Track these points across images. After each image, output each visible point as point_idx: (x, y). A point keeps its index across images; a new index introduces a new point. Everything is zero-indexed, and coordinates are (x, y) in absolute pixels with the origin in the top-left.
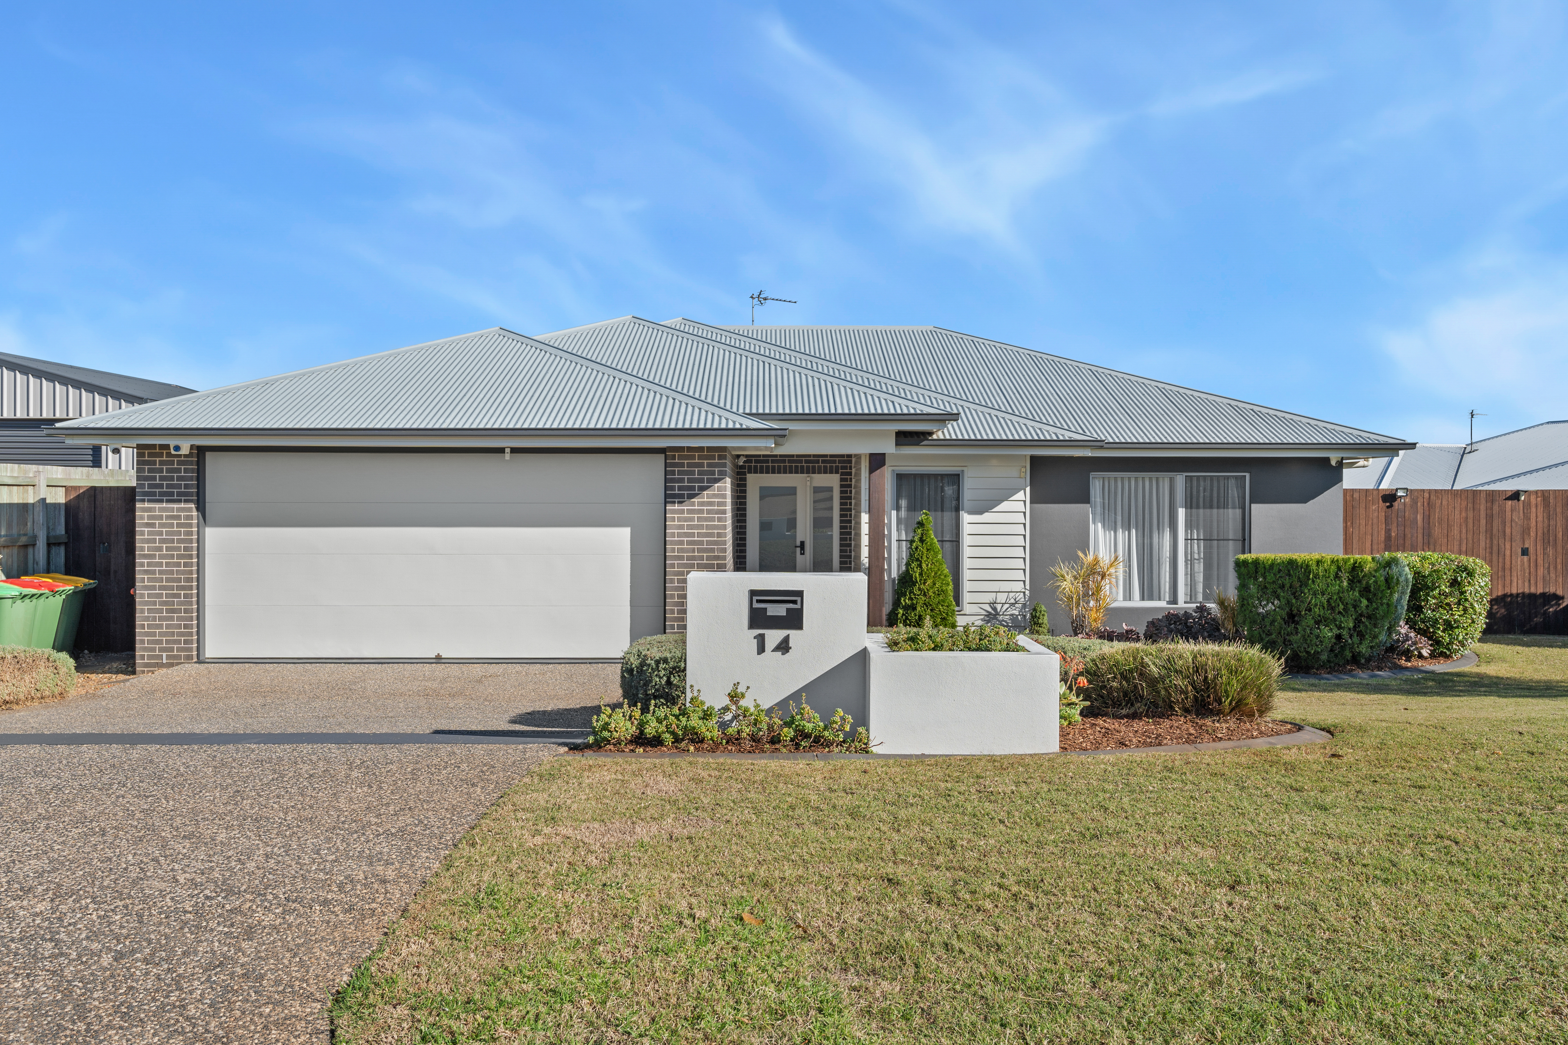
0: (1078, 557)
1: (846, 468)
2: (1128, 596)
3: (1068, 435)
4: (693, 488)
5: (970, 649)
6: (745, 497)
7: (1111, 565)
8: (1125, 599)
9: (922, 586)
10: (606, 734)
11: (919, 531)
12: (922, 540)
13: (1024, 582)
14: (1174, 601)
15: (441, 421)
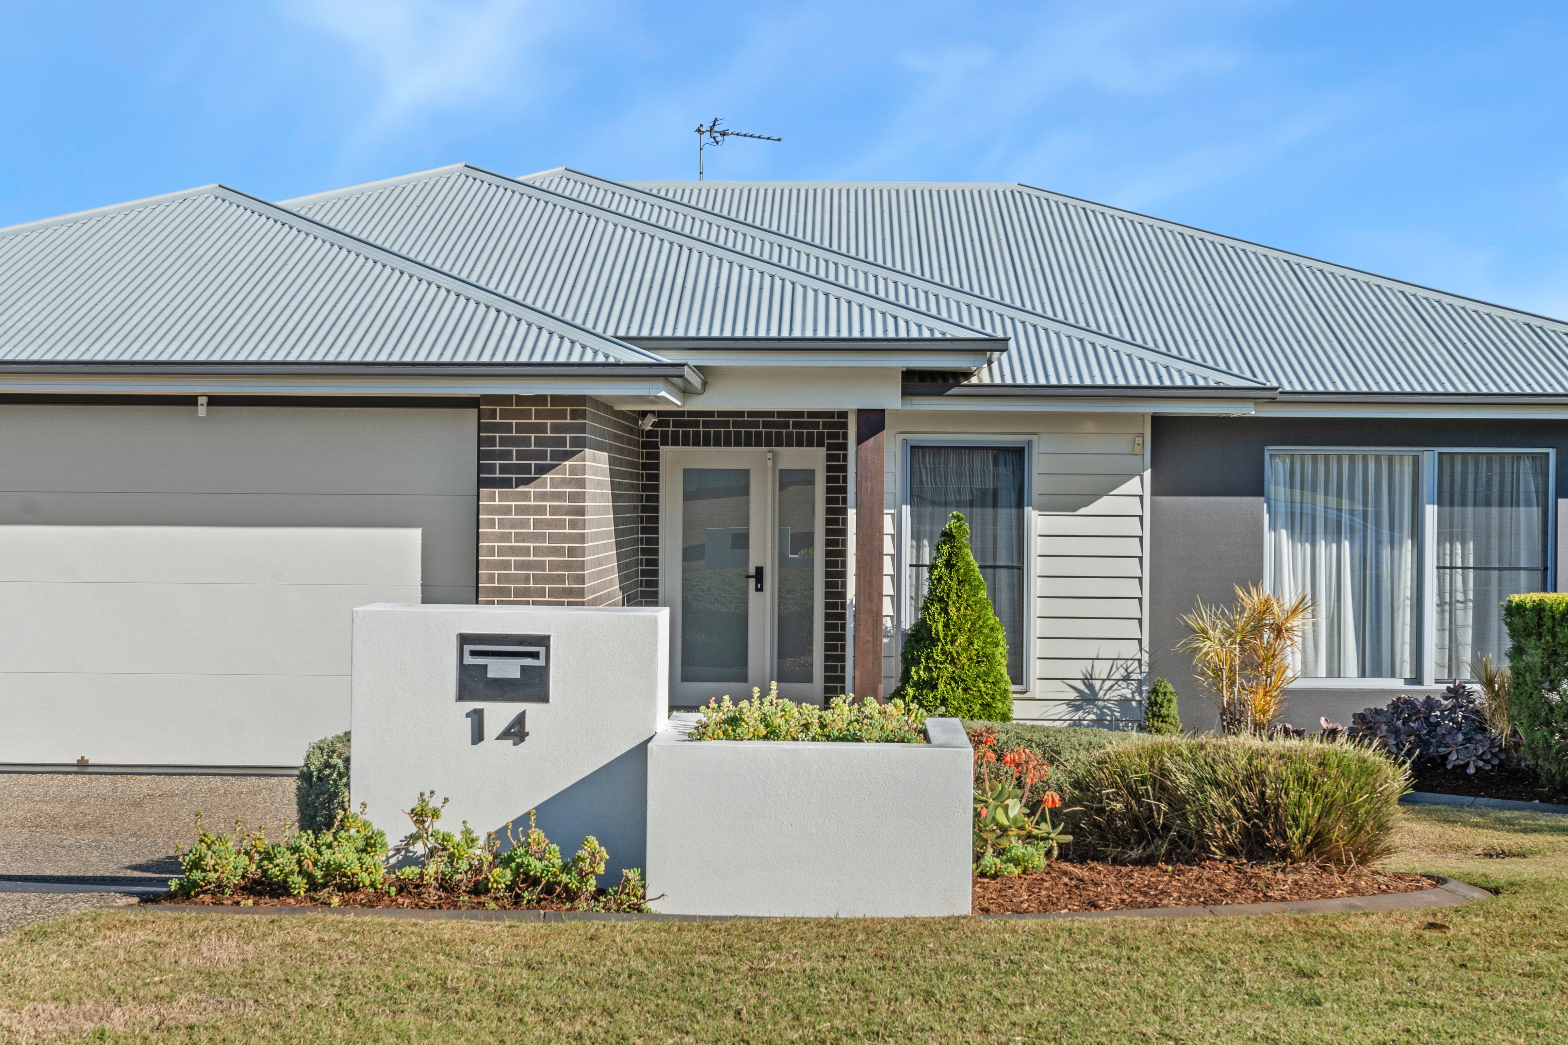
0: (1236, 597)
1: (836, 436)
2: (1335, 669)
3: (1214, 378)
4: (526, 469)
5: (828, 738)
6: (656, 488)
7: (1294, 611)
8: (1330, 674)
9: (948, 647)
10: (197, 875)
11: (946, 549)
12: (949, 565)
13: (1140, 640)
14: (1417, 678)
15: (83, 348)
